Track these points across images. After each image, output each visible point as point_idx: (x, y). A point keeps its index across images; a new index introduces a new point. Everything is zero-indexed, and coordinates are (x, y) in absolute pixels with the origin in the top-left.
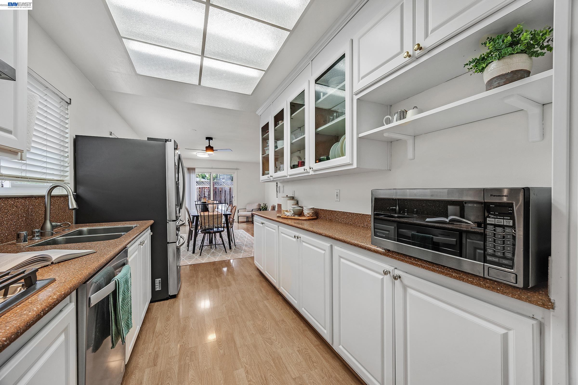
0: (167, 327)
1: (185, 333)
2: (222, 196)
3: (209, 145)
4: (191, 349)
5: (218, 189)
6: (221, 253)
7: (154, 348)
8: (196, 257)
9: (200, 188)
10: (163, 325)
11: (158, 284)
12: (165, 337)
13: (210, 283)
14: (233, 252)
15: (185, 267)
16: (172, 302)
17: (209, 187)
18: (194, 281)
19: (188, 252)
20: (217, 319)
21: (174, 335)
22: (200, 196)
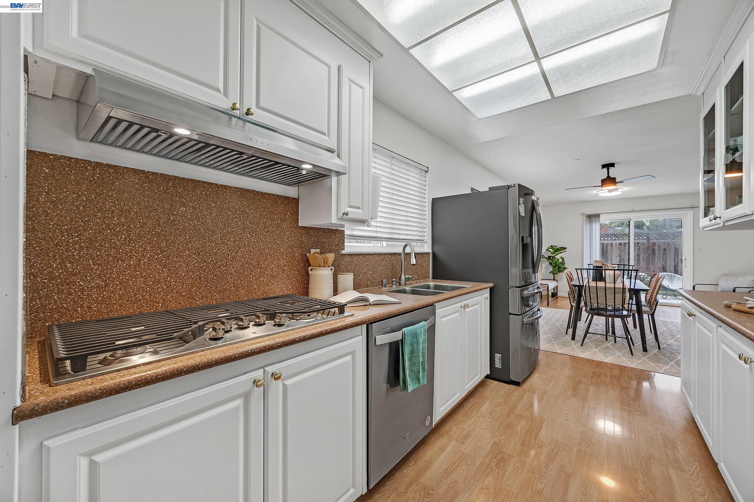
0: (493, 413)
1: (507, 431)
2: (668, 259)
3: (608, 177)
4: (504, 454)
5: (659, 247)
6: (622, 352)
7: (470, 426)
8: (574, 346)
9: (620, 244)
10: (490, 408)
11: (498, 360)
12: (486, 423)
13: (575, 389)
14: (648, 358)
15: (551, 354)
16: (513, 389)
17: (625, 244)
18: (552, 377)
19: (566, 335)
20: (557, 442)
21: (495, 426)
22: (621, 258)
